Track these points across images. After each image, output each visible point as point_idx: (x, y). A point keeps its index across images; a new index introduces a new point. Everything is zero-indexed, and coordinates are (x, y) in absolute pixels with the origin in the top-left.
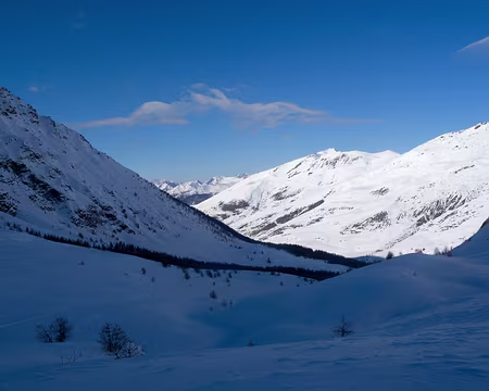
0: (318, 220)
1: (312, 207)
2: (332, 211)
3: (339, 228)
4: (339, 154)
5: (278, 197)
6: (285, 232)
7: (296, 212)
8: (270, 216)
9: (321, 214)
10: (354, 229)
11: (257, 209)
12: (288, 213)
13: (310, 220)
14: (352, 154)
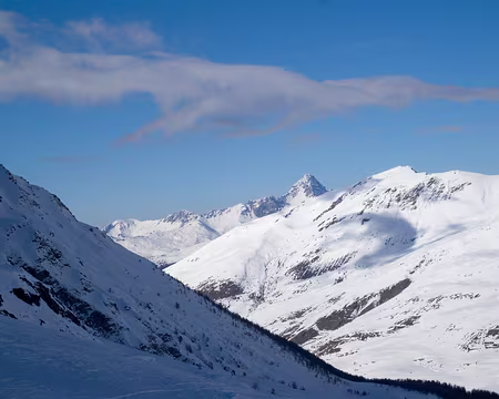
0: (409, 322)
1: (387, 294)
2: (436, 302)
3: (460, 338)
4: (422, 178)
5: (304, 272)
6: (344, 348)
7: (355, 306)
8: (299, 315)
9: (415, 308)
10: (491, 339)
11: (260, 299)
12: (339, 307)
13: (392, 323)
14: (448, 178)
